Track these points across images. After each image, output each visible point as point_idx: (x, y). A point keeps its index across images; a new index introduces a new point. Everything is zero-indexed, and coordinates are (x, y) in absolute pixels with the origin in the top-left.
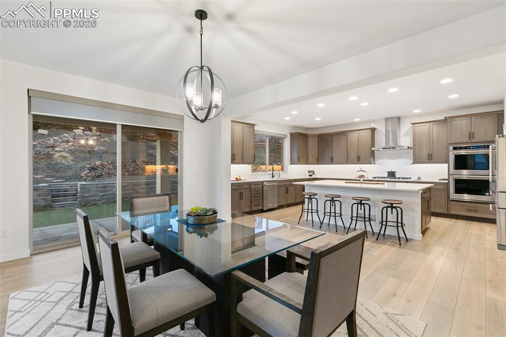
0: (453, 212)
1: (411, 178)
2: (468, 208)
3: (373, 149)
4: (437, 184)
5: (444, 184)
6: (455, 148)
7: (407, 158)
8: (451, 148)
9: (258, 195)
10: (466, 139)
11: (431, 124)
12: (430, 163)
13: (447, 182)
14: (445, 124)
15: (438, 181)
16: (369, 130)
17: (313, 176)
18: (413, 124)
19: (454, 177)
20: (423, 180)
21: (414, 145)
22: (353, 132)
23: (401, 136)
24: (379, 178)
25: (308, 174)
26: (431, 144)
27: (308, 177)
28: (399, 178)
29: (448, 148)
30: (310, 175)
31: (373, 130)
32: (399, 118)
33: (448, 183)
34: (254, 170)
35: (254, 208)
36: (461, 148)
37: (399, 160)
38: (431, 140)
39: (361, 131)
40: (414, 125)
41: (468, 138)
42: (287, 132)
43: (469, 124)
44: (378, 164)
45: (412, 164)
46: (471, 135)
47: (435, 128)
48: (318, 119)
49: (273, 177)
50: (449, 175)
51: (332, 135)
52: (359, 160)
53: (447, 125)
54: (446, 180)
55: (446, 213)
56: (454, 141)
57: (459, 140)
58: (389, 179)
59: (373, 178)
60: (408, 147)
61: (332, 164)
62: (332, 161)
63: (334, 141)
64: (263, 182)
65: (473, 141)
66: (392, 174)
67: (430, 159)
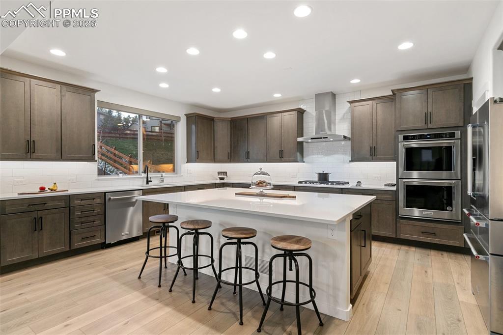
0: (403, 236)
1: (348, 183)
2: (423, 230)
3: (300, 139)
4: (383, 192)
5: (391, 193)
6: (406, 138)
7: (344, 153)
8: (401, 137)
9: (91, 219)
10: (420, 124)
11: (375, 102)
12: (373, 160)
13: (394, 188)
14: (393, 103)
15: (383, 187)
16: (294, 112)
17: (225, 181)
18: (351, 102)
19: (404, 182)
20: (364, 186)
21: (352, 134)
22: (275, 115)
23: (337, 121)
24: (306, 182)
25: (217, 177)
26: (374, 132)
27: (218, 181)
28: (332, 183)
29: (396, 138)
30: (221, 179)
31: (301, 113)
32: (334, 95)
33: (397, 191)
34: (102, 172)
35: (77, 245)
36: (414, 138)
37: (334, 156)
38: (374, 127)
39: (285, 114)
40: (353, 104)
41: (424, 122)
42: (180, 113)
43: (425, 101)
44: (306, 163)
45: (350, 161)
46: (428, 118)
47: (380, 107)
48: (216, 90)
49: (147, 183)
50: (398, 178)
51: (248, 119)
52: (281, 157)
53: (395, 105)
54: (394, 185)
55: (394, 237)
56: (404, 127)
57: (410, 126)
58: (318, 185)
59: (299, 182)
60: (345, 137)
61: (248, 162)
62: (248, 158)
63: (250, 127)
64: (105, 193)
65: (430, 126)
66: (324, 177)
67: (374, 155)
